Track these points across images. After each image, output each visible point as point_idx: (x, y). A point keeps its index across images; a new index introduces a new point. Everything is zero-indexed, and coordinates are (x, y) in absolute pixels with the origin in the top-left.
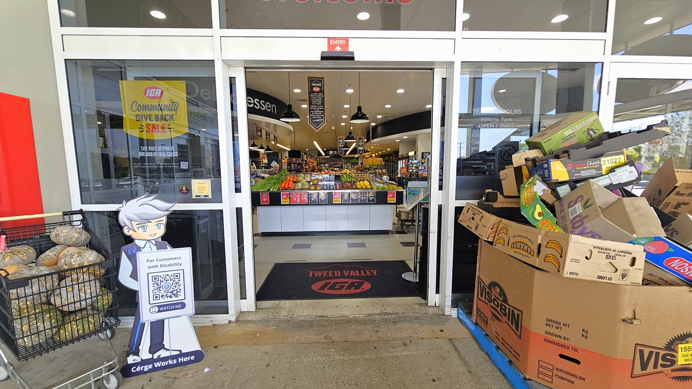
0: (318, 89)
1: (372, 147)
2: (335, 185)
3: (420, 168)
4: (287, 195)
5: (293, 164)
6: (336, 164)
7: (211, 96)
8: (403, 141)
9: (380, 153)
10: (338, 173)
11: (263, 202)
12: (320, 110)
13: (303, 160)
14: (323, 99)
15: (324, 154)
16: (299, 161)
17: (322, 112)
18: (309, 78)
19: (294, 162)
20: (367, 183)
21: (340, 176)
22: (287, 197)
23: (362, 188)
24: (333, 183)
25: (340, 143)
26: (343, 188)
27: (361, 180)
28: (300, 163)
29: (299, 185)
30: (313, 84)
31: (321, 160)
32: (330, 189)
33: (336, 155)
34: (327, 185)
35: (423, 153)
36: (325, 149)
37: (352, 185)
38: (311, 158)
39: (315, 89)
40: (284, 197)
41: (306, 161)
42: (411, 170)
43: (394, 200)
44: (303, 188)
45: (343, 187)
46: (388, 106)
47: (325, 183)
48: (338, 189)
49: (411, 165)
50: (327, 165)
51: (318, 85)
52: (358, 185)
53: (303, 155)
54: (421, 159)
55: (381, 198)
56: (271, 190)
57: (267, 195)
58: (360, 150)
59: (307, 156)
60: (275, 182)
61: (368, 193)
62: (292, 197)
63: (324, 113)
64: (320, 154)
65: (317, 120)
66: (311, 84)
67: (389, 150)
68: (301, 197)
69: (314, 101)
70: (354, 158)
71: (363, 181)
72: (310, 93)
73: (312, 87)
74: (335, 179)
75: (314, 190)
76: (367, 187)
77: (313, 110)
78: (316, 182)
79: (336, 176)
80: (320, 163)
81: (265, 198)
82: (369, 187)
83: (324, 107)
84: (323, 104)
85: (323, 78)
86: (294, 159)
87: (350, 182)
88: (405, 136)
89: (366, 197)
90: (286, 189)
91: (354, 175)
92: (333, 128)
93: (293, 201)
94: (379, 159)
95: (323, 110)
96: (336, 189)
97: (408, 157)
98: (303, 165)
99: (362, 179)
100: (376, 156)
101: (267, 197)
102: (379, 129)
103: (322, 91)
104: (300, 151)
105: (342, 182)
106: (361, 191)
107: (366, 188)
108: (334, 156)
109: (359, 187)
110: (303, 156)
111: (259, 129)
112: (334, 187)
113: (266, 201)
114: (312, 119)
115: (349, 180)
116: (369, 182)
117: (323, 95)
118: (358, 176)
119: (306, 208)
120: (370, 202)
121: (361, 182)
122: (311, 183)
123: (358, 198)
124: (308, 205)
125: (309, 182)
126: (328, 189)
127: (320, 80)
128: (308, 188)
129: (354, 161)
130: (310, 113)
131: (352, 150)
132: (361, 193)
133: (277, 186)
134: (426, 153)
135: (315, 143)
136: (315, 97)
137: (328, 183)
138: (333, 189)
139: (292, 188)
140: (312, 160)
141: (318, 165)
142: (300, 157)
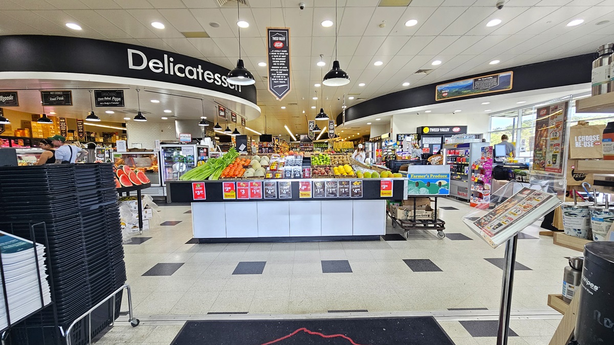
0: (281, 45)
1: (342, 131)
2: (303, 171)
3: (397, 150)
4: (231, 186)
5: (264, 148)
6: (307, 148)
7: (161, 68)
8: (375, 124)
9: (349, 137)
10: (308, 155)
11: (197, 196)
12: (283, 72)
13: (274, 144)
14: (288, 58)
15: (295, 140)
16: (270, 145)
17: (287, 75)
18: (269, 30)
19: (265, 146)
20: (349, 168)
21: (309, 158)
22: (232, 189)
23: (343, 176)
24: (300, 168)
25: (310, 126)
26: (314, 175)
27: (339, 164)
28: (271, 147)
29: (250, 172)
30: (274, 39)
31: (292, 145)
32: (295, 178)
33: (307, 140)
34: (291, 171)
35: (398, 136)
36: (297, 135)
37: (327, 171)
38: (283, 143)
39: (277, 45)
40: (228, 189)
41: (277, 145)
42: (386, 153)
43: (390, 194)
44: (255, 176)
45: (315, 173)
46: (362, 85)
47: (288, 168)
48: (307, 178)
49: (386, 148)
50: (298, 150)
51: (280, 39)
52: (336, 171)
53: (274, 139)
54: (396, 141)
55: (371, 190)
56: (210, 179)
57: (203, 187)
58: (330, 133)
59: (279, 140)
60: (217, 167)
61: (352, 184)
62: (239, 190)
63: (289, 76)
64: (292, 140)
65: (280, 86)
66: (271, 38)
67: (358, 134)
68: (252, 189)
69: (275, 60)
70: (324, 143)
71: (343, 165)
72: (270, 50)
73: (273, 42)
74: (303, 162)
75: (272, 178)
76: (350, 174)
77: (275, 72)
78: (274, 168)
79: (304, 158)
80: (292, 148)
81: (200, 190)
82: (352, 173)
83: (288, 68)
84: (287, 64)
85: (288, 30)
86: (265, 143)
87: (325, 167)
88: (378, 118)
89: (349, 188)
90: (231, 177)
91: (329, 157)
92: (304, 112)
93: (240, 195)
94: (350, 142)
95: (288, 72)
96: (304, 177)
97: (380, 140)
98: (275, 149)
99: (341, 162)
100: (346, 141)
101: (203, 190)
102: (351, 112)
103: (286, 47)
104: (271, 135)
105: (312, 167)
106: (342, 179)
107: (349, 176)
108: (305, 140)
109: (339, 174)
110: (274, 140)
111: (221, 108)
112: (302, 173)
113: (201, 195)
114: (274, 84)
115: (322, 164)
116: (351, 166)
117: (288, 52)
118: (335, 158)
119: (260, 204)
120: (354, 197)
121: (341, 167)
122: (268, 169)
123: (336, 190)
124: (263, 200)
125: (265, 167)
126: (292, 177)
127: (285, 33)
128: (263, 175)
129: (324, 145)
130: (270, 76)
131: (322, 135)
132: (341, 183)
133: (219, 172)
134: (401, 135)
135: (286, 127)
136: (277, 55)
137: (293, 168)
138: (300, 178)
139: (239, 176)
140: (284, 145)
141: (289, 149)
142: (271, 141)
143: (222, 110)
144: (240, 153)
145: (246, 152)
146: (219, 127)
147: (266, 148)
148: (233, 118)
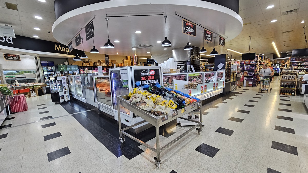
5: (246, 65)
13: (257, 61)
16: (252, 62)
19: (247, 63)
28: (254, 64)
31: (276, 61)
38: (266, 60)
41: (260, 62)
53: (257, 56)
59: (262, 58)
64: (275, 56)
80: (275, 64)
86: (247, 61)
92: (303, 22)
98: (257, 66)
104: (255, 54)
110: (257, 58)
111: (188, 24)
135: (274, 44)
140: (267, 62)
141: (272, 65)
142: (254, 59)
143: (189, 26)
144: (218, 71)
145: (223, 70)
146: (205, 50)
147: (248, 65)
148: (207, 36)
